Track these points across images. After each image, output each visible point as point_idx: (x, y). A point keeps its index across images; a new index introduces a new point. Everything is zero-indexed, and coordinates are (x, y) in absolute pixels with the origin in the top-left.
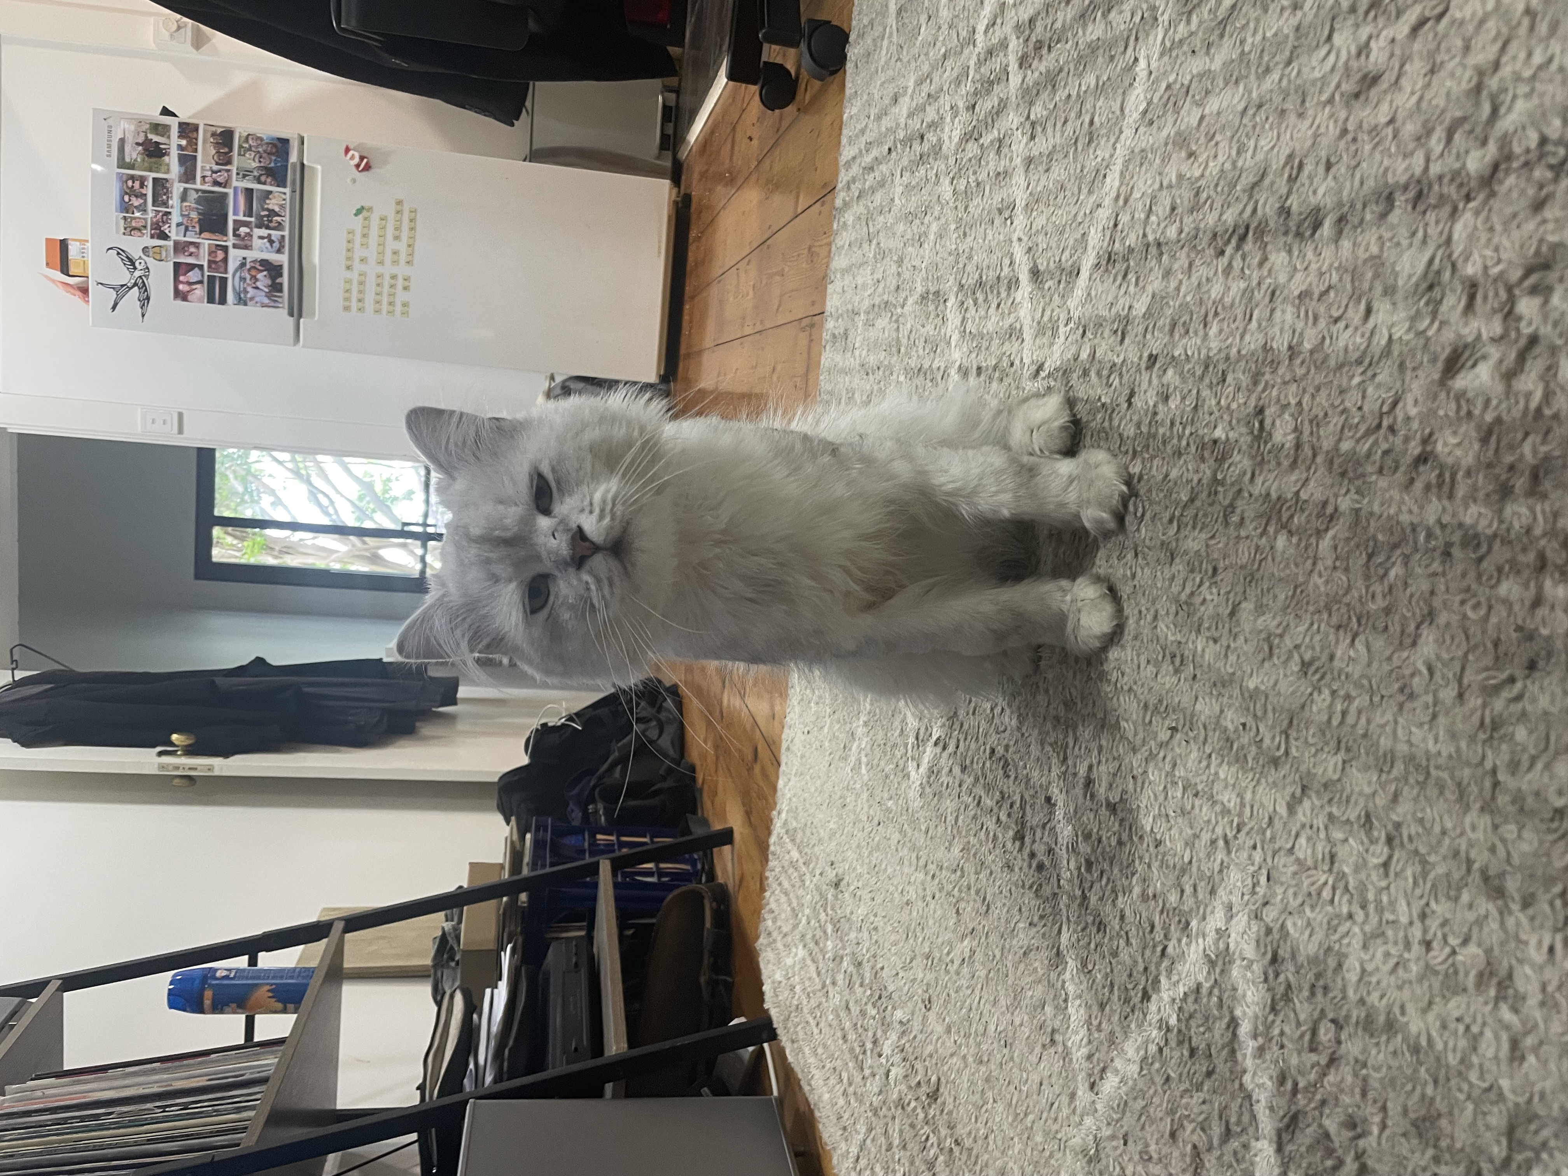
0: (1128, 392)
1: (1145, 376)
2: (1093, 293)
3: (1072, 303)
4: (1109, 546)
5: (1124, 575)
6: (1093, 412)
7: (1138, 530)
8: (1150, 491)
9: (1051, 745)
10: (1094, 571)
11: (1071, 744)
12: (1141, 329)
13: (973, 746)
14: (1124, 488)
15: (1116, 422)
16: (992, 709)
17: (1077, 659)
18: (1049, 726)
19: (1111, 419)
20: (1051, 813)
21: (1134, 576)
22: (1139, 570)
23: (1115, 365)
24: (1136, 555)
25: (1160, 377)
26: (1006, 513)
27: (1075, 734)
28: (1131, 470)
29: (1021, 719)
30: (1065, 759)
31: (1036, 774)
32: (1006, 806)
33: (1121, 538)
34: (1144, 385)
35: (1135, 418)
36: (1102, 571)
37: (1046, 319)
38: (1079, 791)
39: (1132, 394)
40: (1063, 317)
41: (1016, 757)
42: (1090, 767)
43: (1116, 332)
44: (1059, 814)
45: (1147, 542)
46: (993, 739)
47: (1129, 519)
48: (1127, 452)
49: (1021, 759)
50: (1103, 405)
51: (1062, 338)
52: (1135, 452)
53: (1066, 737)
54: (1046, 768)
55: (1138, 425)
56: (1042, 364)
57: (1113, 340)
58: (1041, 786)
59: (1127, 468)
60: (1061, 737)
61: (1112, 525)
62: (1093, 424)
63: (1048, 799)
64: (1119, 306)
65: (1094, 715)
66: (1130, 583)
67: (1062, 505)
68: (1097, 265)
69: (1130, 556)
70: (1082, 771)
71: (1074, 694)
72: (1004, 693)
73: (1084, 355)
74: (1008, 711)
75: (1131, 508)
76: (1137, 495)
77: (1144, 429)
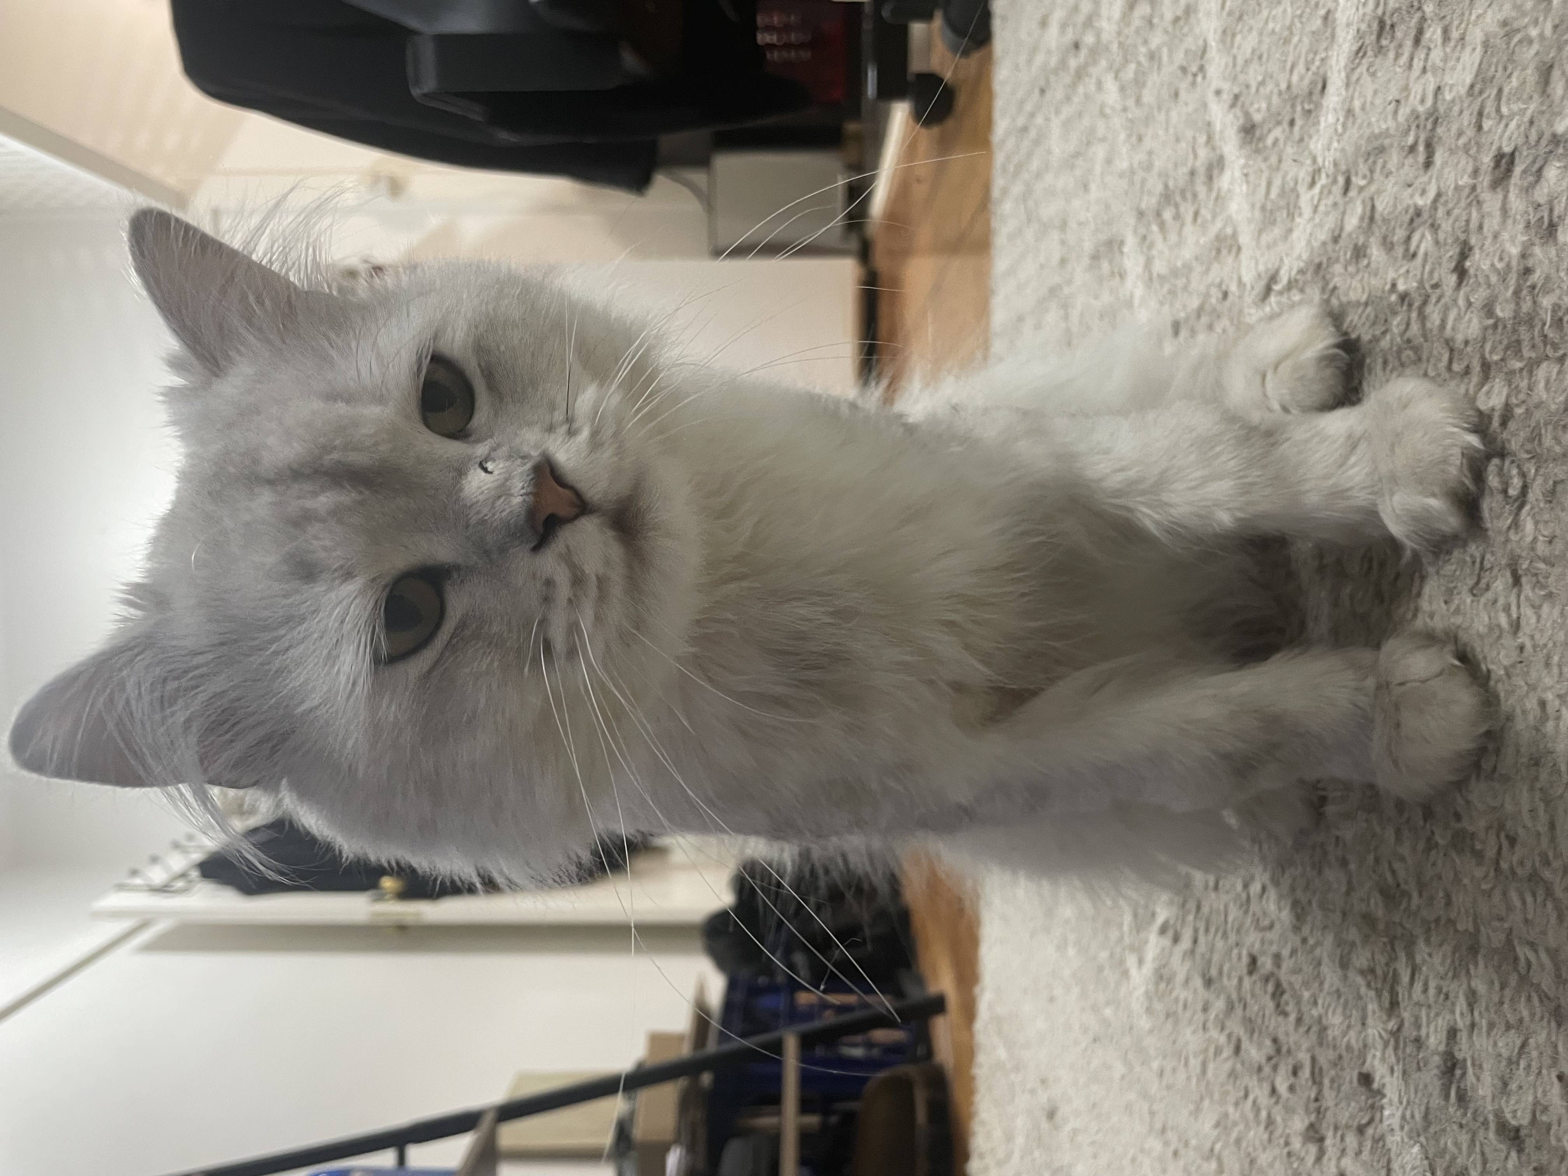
0: (1453, 251)
1: (1492, 202)
2: (1357, 104)
3: (1317, 145)
4: (1449, 569)
5: (1493, 627)
6: (1382, 320)
7: (1516, 525)
8: (1535, 436)
9: (1362, 972)
10: (1419, 623)
11: (1405, 978)
12: (1467, 119)
13: (1220, 944)
14: (1474, 440)
15: (1435, 319)
16: (1246, 886)
17: (1400, 805)
18: (1353, 934)
19: (1423, 318)
20: (1375, 1109)
21: (1516, 626)
22: (1528, 612)
23: (1418, 213)
24: (1517, 581)
25: (1528, 190)
26: (1225, 519)
27: (1410, 956)
28: (1483, 404)
29: (1300, 912)
30: (1394, 1004)
31: (1335, 1020)
32: (1284, 1070)
33: (1474, 549)
34: (1492, 223)
35: (1479, 296)
36: (1438, 624)
37: (1273, 194)
38: (1430, 1077)
39: (1465, 251)
40: (1304, 174)
41: (1297, 980)
42: (1452, 1033)
43: (1412, 149)
44: (1391, 1115)
45: (1542, 548)
46: (1252, 939)
47: (1489, 505)
48: (1467, 371)
49: (1306, 984)
50: (1404, 297)
51: (1307, 211)
52: (1486, 367)
53: (1393, 959)
54: (1356, 1014)
55: (1488, 309)
56: (1277, 272)
57: (1410, 168)
58: (1349, 1048)
59: (1473, 400)
60: (1382, 959)
61: (1452, 522)
62: (1385, 343)
63: (1366, 1079)
64: (1414, 100)
65: (1451, 922)
66: (1508, 641)
67: (1340, 493)
68: (1360, 52)
69: (1501, 584)
70: (1435, 1040)
71: (1402, 874)
72: (1263, 858)
73: (1352, 222)
74: (1272, 894)
75: (1493, 480)
76: (1502, 454)
77: (1503, 311)
